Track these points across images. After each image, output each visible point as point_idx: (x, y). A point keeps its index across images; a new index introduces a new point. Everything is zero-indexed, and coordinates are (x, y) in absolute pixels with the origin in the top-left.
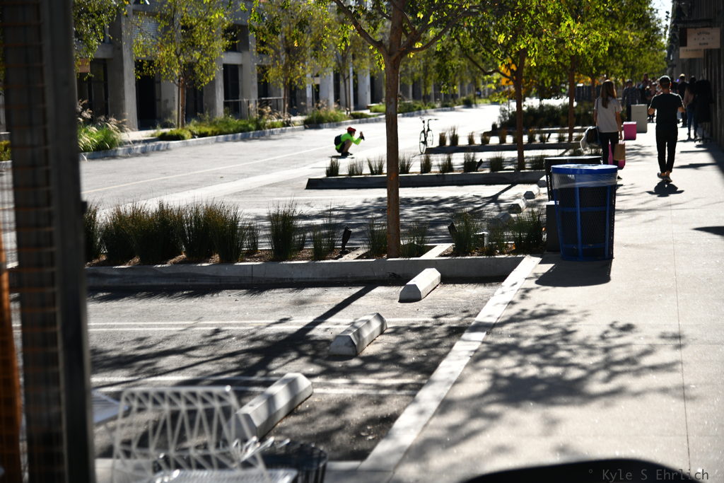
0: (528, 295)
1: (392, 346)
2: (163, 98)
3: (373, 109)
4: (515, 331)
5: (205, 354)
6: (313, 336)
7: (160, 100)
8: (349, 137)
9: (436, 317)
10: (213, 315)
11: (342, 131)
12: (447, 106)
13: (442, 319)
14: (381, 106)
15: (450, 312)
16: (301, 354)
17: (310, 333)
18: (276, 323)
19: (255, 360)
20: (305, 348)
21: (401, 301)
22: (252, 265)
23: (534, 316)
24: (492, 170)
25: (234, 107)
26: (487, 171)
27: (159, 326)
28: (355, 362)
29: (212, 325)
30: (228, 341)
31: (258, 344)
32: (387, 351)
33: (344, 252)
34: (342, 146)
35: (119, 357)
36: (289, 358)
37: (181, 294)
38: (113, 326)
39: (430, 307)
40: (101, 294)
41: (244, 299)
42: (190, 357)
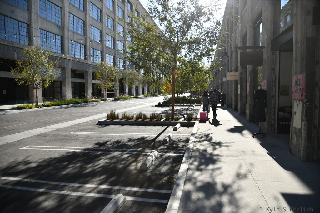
2: (63, 92)
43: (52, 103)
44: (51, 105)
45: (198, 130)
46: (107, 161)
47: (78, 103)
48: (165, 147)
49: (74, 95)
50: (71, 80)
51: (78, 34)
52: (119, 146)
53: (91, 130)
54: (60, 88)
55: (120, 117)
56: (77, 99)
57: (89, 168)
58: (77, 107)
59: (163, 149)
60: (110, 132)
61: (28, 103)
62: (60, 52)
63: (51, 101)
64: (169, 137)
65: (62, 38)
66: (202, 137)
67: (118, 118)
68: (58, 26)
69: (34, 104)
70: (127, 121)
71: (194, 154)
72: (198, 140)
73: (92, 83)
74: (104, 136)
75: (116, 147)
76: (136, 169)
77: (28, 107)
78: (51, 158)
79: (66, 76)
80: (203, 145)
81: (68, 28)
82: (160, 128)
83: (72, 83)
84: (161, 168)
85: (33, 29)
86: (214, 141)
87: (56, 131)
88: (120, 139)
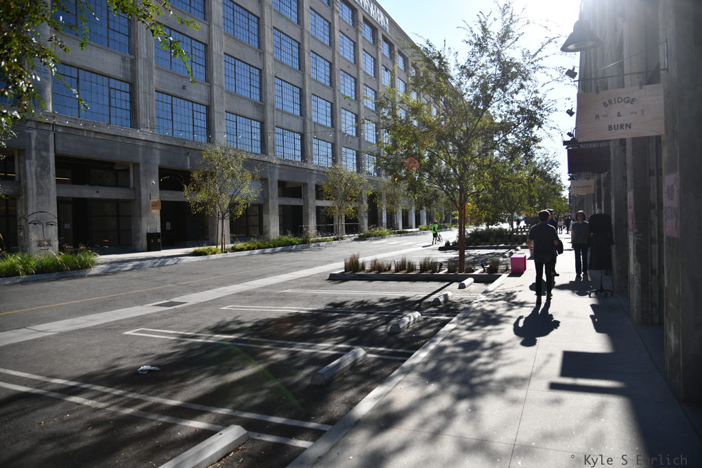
43: (248, 245)
44: (245, 247)
45: (499, 287)
46: (345, 323)
47: (292, 244)
48: (436, 309)
49: (283, 231)
50: (277, 201)
51: (289, 114)
52: (364, 306)
53: (319, 287)
54: (258, 218)
55: (368, 267)
56: (289, 238)
57: (322, 329)
58: (290, 251)
59: (431, 312)
60: (350, 289)
61: (208, 245)
62: (259, 151)
63: (245, 241)
64: (446, 296)
65: (263, 124)
66: (500, 295)
67: (363, 268)
68: (255, 104)
69: (220, 247)
70: (379, 273)
71: (472, 315)
72: (490, 299)
73: (317, 207)
74: (340, 296)
75: (359, 309)
76: (385, 331)
77: (211, 251)
78: (268, 319)
79: (270, 195)
80: (494, 305)
81: (273, 106)
82: (436, 285)
83: (279, 206)
84: (420, 331)
85: (216, 114)
86: (516, 300)
87: (263, 288)
88: (366, 299)
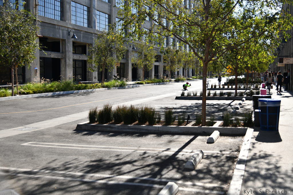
0: (255, 146)
1: (207, 165)
3: (192, 78)
4: (256, 165)
5: (139, 165)
6: (178, 158)
7: (138, 74)
8: (187, 85)
9: (221, 151)
10: (145, 145)
11: (185, 83)
12: (211, 77)
13: (223, 152)
14: (195, 77)
15: (225, 149)
16: (174, 167)
17: (177, 156)
18: (165, 150)
19: (157, 169)
20: (175, 163)
21: (208, 143)
22: (158, 127)
23: (261, 157)
24: (228, 96)
25: (157, 76)
26: (226, 96)
27: (126, 149)
28: (194, 173)
29: (143, 150)
30: (148, 158)
31: (158, 161)
32: (205, 168)
33: (188, 123)
34: (185, 87)
35: (109, 163)
36: (170, 169)
37: (135, 135)
38: (111, 148)
39: (218, 146)
40: (111, 134)
41: (155, 139)
42: (134, 165)
